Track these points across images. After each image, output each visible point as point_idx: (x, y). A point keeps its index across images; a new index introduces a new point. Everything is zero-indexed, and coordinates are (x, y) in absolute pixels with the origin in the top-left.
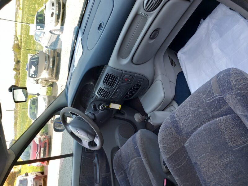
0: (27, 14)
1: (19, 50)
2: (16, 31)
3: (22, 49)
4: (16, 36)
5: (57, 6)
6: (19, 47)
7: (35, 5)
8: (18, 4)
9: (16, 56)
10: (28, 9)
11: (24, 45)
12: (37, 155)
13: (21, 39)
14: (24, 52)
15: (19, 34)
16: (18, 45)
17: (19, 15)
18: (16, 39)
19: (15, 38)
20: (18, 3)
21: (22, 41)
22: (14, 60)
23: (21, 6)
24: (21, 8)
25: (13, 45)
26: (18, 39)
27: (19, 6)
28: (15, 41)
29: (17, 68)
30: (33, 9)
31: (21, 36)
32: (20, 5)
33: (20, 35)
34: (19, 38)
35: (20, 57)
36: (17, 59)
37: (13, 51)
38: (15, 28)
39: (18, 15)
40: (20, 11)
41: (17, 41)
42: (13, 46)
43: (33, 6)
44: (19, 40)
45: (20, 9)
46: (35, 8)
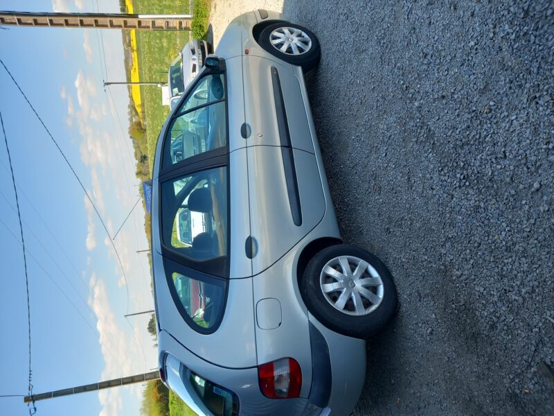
0: (149, 60)
1: (142, 135)
2: (131, 97)
3: (148, 132)
4: (132, 107)
5: (200, 52)
6: (142, 129)
7: (161, 40)
8: (128, 41)
9: (137, 147)
10: (149, 48)
11: (150, 122)
12: (201, 299)
13: (143, 112)
14: (153, 136)
15: (138, 101)
16: (139, 124)
17: (132, 62)
18: (134, 113)
19: (131, 113)
20: (127, 38)
21: (145, 115)
22: (136, 155)
23: (134, 44)
24: (135, 48)
25: (129, 126)
26: (137, 113)
27: (129, 45)
28: (131, 117)
29: (143, 170)
30: (158, 48)
31: (143, 105)
32: (132, 43)
33: (140, 103)
34: (139, 110)
35: (147, 147)
36: (141, 152)
37: (131, 137)
38: (129, 91)
39: (130, 64)
40: (135, 55)
41: (136, 117)
42: (130, 128)
43: (158, 41)
44: (140, 114)
45: (133, 50)
46: (162, 46)
